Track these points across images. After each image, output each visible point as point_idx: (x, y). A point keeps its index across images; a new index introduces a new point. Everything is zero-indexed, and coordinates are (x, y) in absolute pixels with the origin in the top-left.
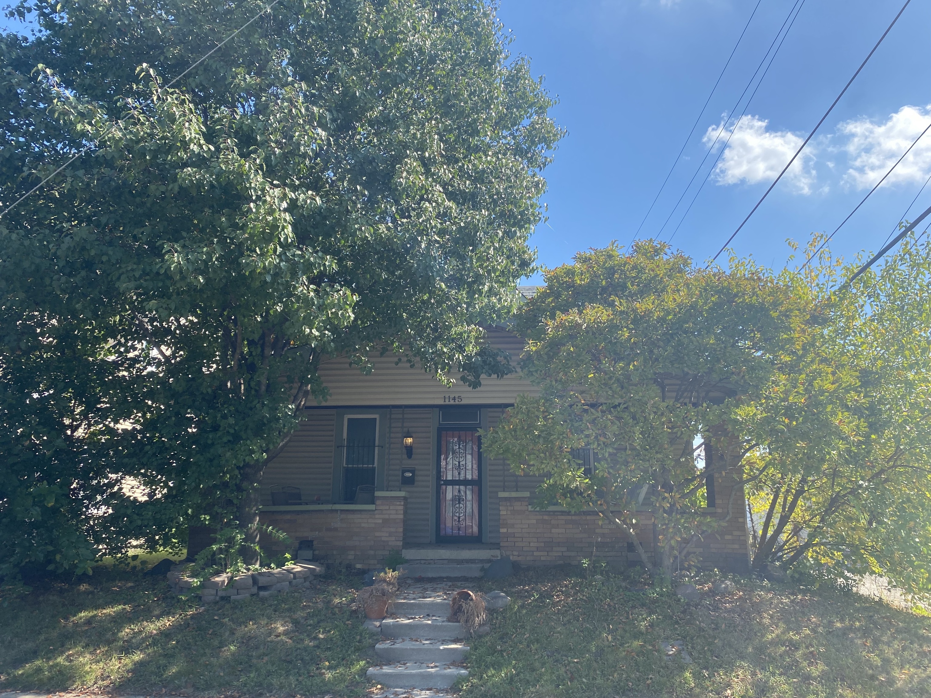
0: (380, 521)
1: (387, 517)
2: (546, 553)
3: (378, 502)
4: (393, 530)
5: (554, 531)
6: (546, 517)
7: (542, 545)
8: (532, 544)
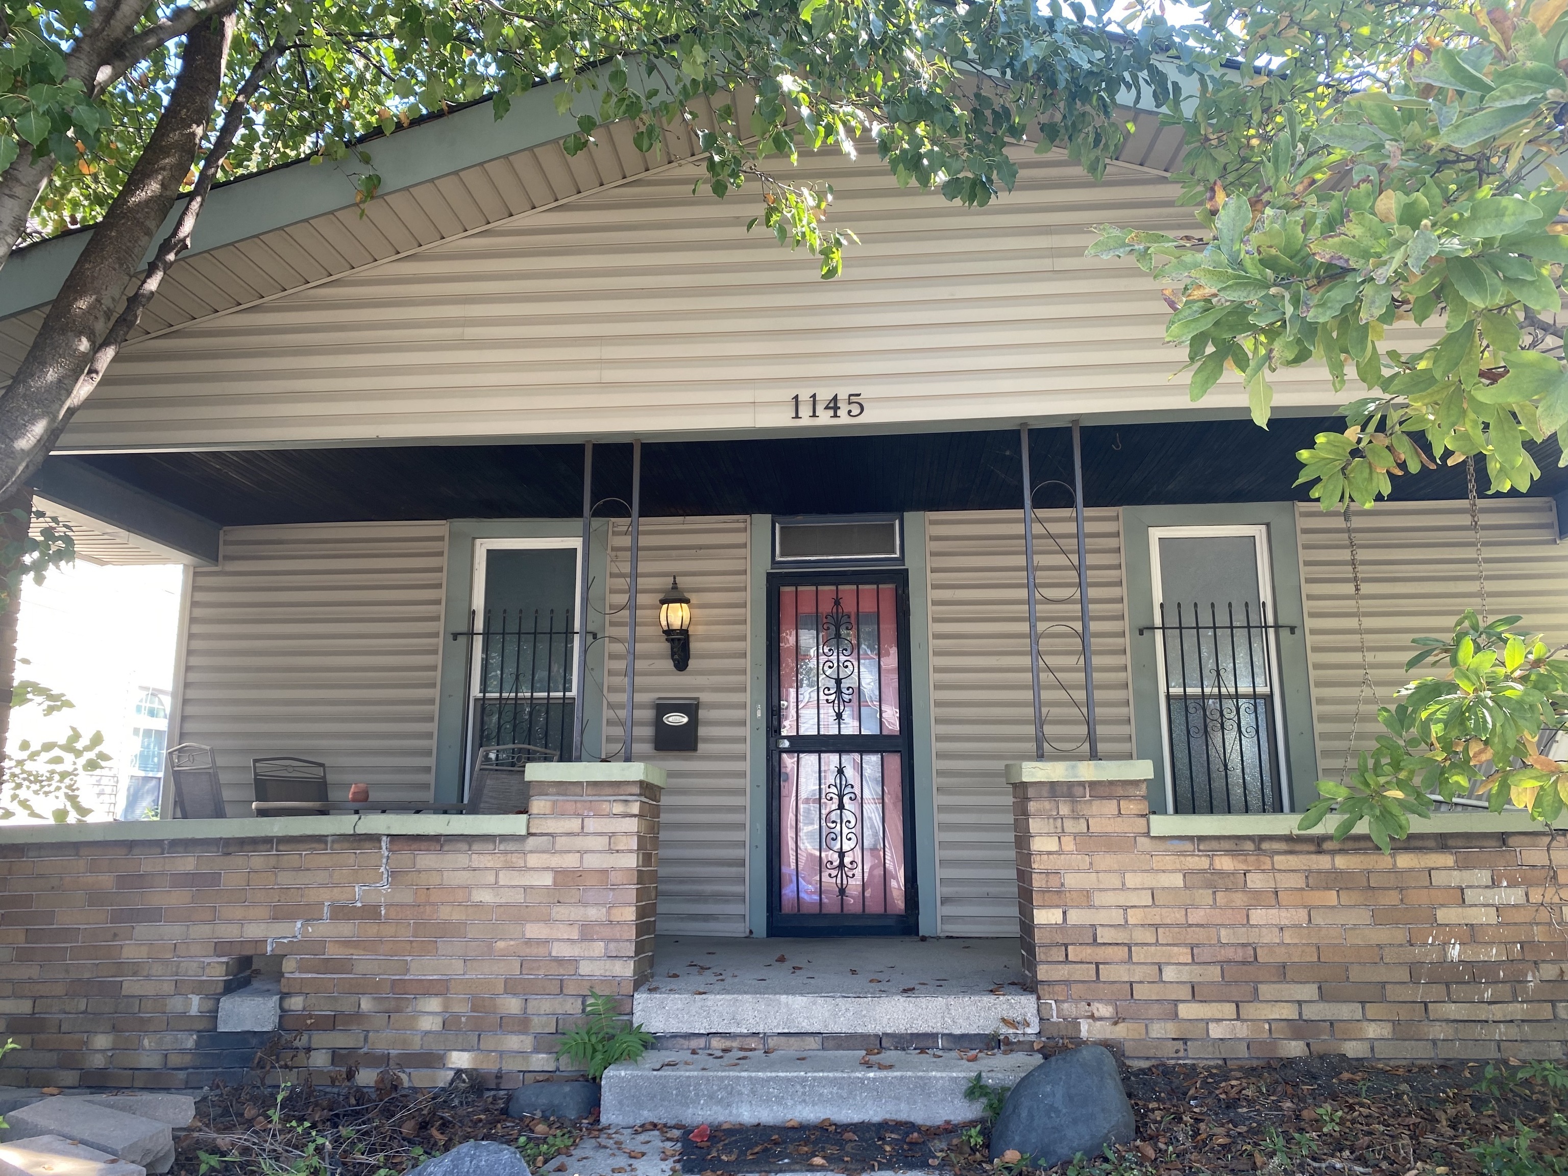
0: (547, 880)
1: (570, 861)
2: (1229, 1010)
3: (538, 805)
4: (594, 913)
5: (1258, 916)
6: (1225, 863)
7: (1214, 973)
8: (1169, 974)
